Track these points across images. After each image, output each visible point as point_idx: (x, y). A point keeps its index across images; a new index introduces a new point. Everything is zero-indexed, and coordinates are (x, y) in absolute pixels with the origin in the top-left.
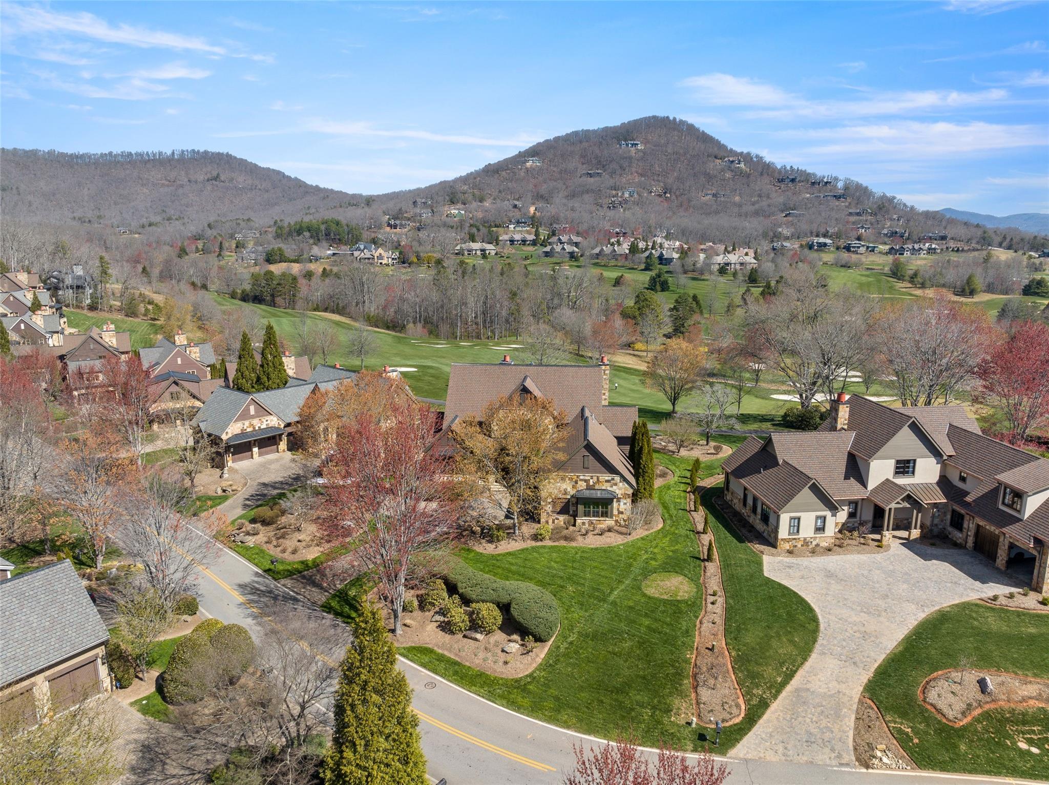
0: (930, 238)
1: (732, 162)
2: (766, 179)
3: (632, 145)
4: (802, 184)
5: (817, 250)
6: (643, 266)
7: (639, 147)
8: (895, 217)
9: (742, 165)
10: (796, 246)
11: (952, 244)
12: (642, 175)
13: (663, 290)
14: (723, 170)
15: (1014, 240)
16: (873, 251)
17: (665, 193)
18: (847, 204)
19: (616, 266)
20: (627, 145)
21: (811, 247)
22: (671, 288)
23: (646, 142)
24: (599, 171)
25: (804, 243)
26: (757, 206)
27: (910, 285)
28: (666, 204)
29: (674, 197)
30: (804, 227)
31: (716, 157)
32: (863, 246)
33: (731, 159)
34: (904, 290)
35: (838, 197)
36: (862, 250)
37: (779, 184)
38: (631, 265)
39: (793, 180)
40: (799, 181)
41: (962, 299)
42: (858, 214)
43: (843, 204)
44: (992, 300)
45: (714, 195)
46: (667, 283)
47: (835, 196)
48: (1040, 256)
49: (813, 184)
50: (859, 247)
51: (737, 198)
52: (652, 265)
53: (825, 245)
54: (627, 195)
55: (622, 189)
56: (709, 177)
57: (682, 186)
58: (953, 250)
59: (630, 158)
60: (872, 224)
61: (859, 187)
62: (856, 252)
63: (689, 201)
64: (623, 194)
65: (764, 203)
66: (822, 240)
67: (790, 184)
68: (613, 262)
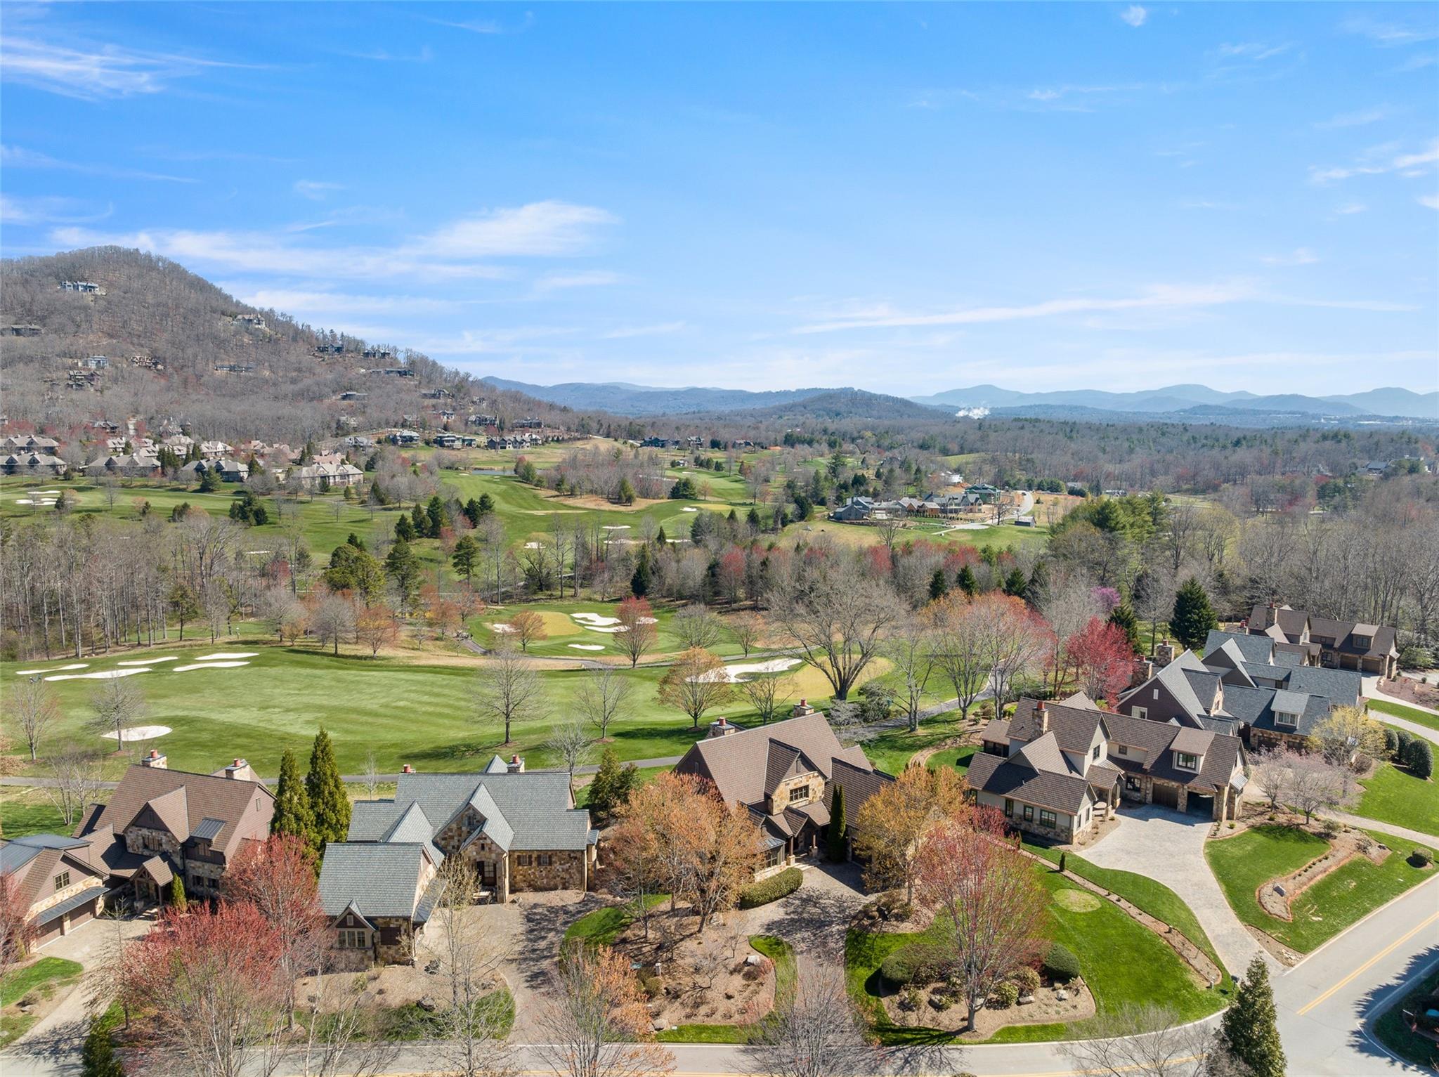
0: (523, 426)
1: (250, 321)
2: (301, 347)
3: (85, 288)
4: (353, 355)
5: (402, 446)
6: (196, 485)
7: (98, 291)
8: (476, 399)
9: (263, 326)
10: (373, 441)
11: (549, 432)
12: (111, 336)
13: (259, 523)
14: (236, 333)
15: (612, 427)
16: (470, 445)
17: (156, 364)
18: (417, 383)
19: (146, 486)
20: (76, 288)
21: (394, 441)
22: (270, 520)
23: (110, 285)
24: (33, 326)
25: (383, 437)
26: (300, 386)
27: (557, 493)
28: (163, 382)
29: (170, 370)
30: (373, 413)
31: (223, 313)
32: (458, 439)
33: (247, 317)
34: (552, 499)
35: (402, 374)
36: (458, 444)
37: (321, 354)
38: (174, 484)
39: (339, 350)
40: (348, 351)
41: (621, 508)
42: (434, 396)
43: (410, 382)
44: (651, 507)
45: (232, 369)
46: (264, 513)
47: (399, 372)
48: (642, 445)
49: (367, 355)
50: (453, 441)
51: (267, 373)
52: (212, 484)
53: (411, 439)
54: (92, 365)
55: (84, 356)
56: (220, 343)
57: (180, 354)
58: (553, 440)
59: (85, 308)
60: (454, 409)
61: (424, 360)
62: (451, 448)
63: (199, 377)
64: (86, 364)
65: (308, 381)
66: (406, 433)
67: (336, 355)
68: (138, 481)
